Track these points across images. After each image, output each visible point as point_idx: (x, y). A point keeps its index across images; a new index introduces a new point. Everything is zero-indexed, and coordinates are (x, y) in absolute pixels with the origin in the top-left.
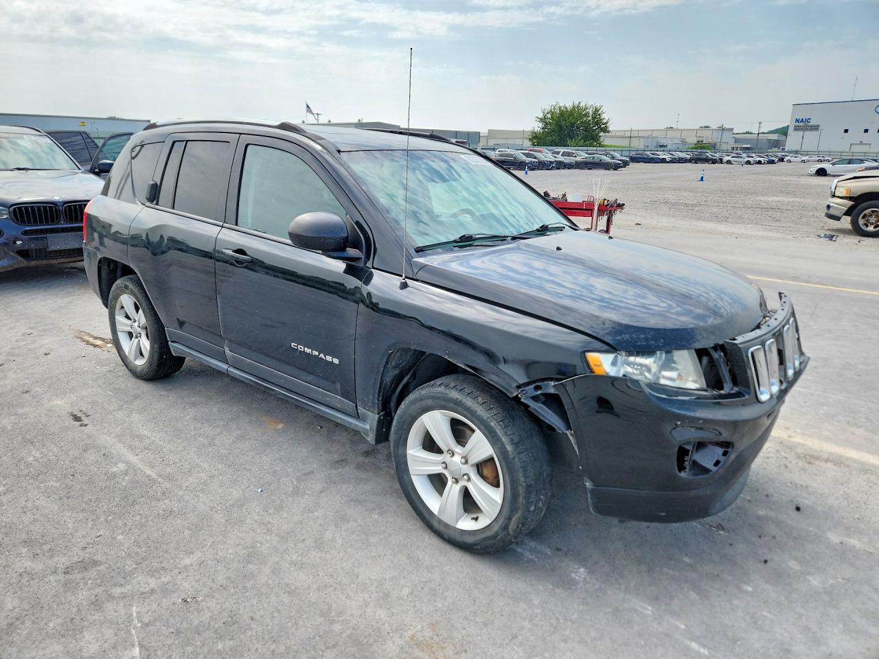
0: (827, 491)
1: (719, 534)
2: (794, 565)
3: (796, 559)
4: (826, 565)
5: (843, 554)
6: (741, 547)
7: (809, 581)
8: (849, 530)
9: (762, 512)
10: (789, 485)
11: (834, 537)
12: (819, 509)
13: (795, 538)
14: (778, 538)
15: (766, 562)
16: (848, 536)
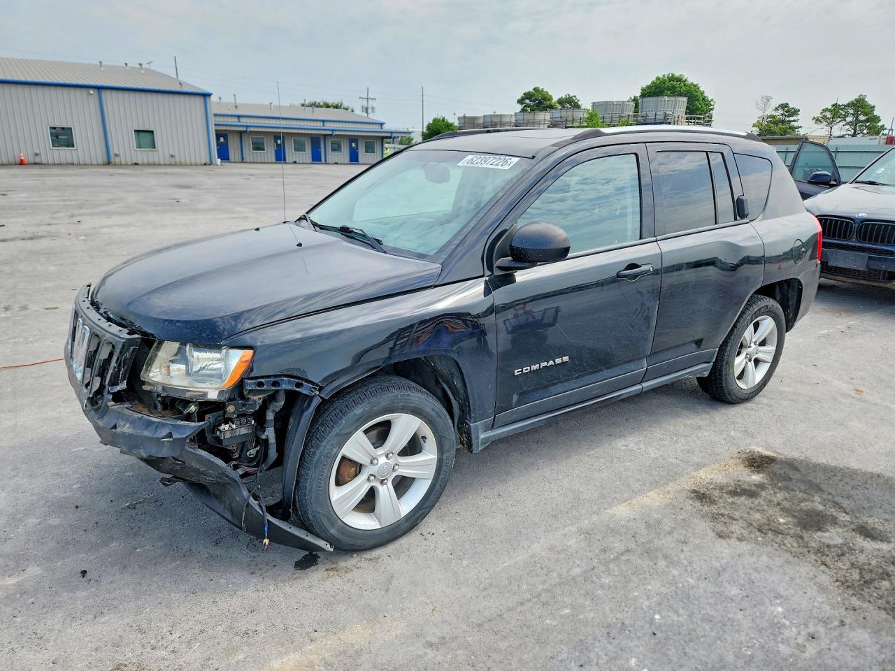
0: (70, 631)
1: (128, 501)
2: (54, 521)
3: (56, 527)
4: (29, 540)
5: (18, 562)
6: (103, 505)
7: (37, 519)
8: (22, 591)
9: (114, 545)
10: (116, 603)
11: (34, 571)
12: (65, 594)
13: (68, 543)
14: (83, 532)
15: (77, 507)
16: (19, 584)
